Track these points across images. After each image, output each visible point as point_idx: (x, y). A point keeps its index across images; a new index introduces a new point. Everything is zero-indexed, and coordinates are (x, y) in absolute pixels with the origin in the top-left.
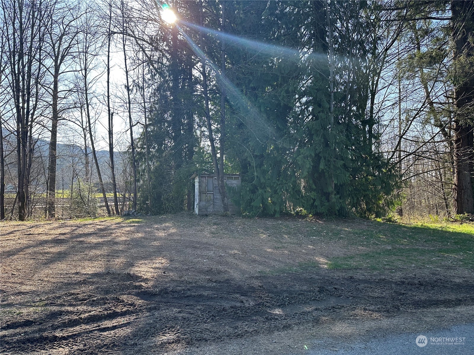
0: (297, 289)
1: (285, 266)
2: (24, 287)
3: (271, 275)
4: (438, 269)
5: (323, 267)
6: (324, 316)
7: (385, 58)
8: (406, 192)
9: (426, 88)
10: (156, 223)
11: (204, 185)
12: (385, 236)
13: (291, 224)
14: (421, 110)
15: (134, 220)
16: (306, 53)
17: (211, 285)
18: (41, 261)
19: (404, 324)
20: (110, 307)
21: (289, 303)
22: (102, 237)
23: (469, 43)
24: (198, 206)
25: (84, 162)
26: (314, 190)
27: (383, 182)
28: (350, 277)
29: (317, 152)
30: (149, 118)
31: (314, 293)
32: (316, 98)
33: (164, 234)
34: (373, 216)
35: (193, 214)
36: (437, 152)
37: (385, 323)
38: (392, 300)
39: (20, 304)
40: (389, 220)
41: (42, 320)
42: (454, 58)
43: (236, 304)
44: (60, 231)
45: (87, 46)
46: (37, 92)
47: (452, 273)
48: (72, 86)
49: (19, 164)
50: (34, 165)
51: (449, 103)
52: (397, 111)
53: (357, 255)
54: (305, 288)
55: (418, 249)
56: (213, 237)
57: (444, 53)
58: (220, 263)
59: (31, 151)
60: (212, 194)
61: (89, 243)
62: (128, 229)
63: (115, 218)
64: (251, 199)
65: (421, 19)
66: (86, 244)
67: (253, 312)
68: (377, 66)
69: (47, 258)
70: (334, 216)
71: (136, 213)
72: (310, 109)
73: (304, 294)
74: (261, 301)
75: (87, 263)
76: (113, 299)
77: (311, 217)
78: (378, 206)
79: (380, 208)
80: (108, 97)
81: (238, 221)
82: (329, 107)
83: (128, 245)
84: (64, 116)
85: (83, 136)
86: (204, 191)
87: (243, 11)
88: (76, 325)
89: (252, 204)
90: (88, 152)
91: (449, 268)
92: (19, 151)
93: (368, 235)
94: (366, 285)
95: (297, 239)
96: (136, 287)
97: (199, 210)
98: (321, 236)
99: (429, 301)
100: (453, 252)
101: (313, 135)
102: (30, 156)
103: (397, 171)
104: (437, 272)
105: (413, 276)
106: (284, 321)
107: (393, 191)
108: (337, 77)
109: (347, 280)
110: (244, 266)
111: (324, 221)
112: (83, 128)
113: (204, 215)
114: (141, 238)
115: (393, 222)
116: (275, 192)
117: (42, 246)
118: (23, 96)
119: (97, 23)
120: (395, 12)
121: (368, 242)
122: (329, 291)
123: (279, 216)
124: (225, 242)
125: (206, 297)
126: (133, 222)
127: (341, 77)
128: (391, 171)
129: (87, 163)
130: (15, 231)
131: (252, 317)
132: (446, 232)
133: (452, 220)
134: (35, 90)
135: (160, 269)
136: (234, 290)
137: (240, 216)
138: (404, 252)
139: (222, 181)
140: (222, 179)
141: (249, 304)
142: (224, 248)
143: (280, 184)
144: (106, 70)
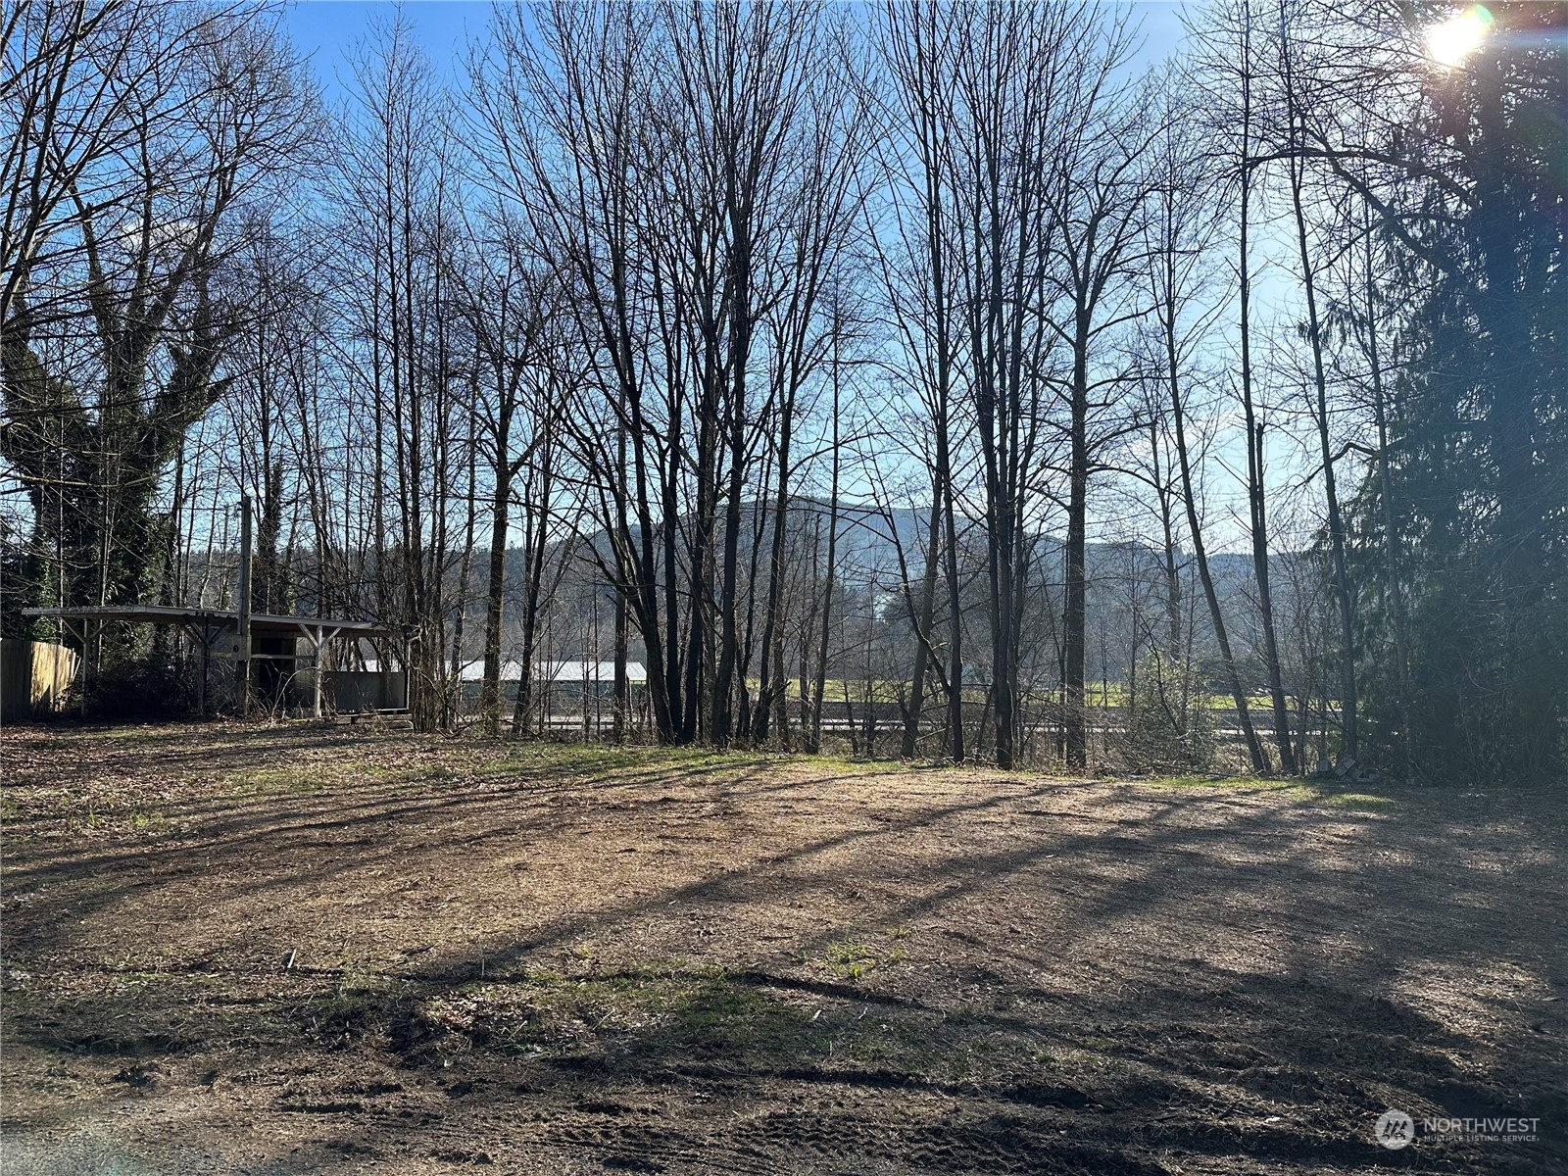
2: (1047, 976)
10: (1454, 818)
15: (1358, 797)
18: (1082, 902)
20: (1334, 1119)
22: (1257, 847)
25: (1166, 594)
30: (1393, 425)
33: (1497, 867)
39: (1044, 1029)
41: (1111, 1098)
44: (1117, 812)
45: (1173, 227)
46: (1035, 400)
48: (1126, 364)
49: (996, 609)
50: (1032, 612)
59: (1023, 568)
61: (1217, 865)
62: (1347, 829)
63: (1285, 784)
66: (1209, 865)
69: (1099, 895)
71: (1358, 773)
75: (1221, 934)
76: (1341, 1088)
80: (1246, 374)
83: (1357, 888)
84: (1103, 459)
85: (1160, 513)
88: (1223, 1151)
90: (1176, 562)
92: (993, 572)
96: (1423, 1062)
102: (1020, 583)
112: (1157, 486)
114: (1405, 868)
117: (1077, 854)
118: (1003, 415)
119: (1203, 146)
126: (1359, 805)
129: (1175, 596)
130: (1000, 799)
134: (1029, 396)
135: (1512, 1007)
144: (1236, 289)
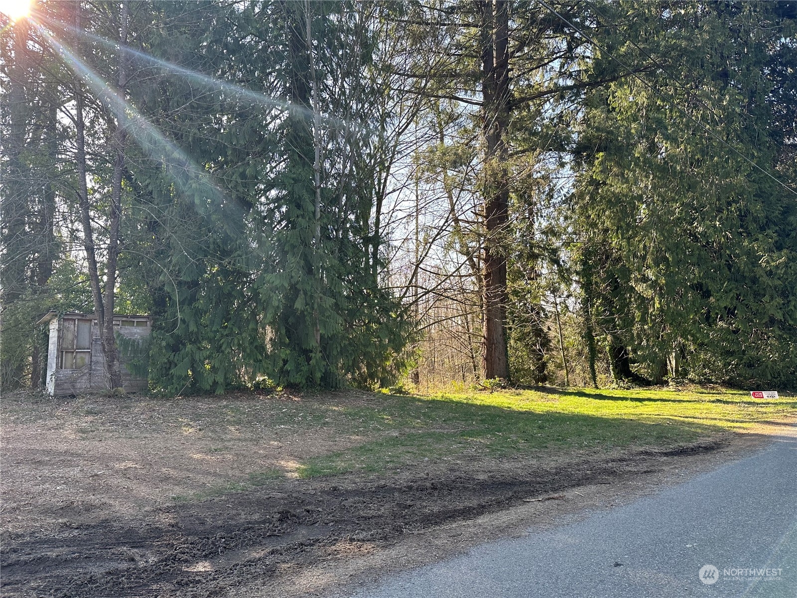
0: (242, 521)
1: (224, 481)
3: (195, 502)
4: (458, 462)
5: (292, 476)
6: (284, 562)
7: (395, 146)
8: (424, 347)
9: (450, 197)
11: (70, 336)
12: (391, 415)
13: (244, 405)
14: (444, 228)
16: (276, 117)
17: (66, 535)
19: (406, 555)
21: (225, 548)
23: (502, 142)
24: (53, 379)
26: (287, 346)
27: (391, 332)
28: (333, 487)
29: (293, 281)
31: (271, 523)
32: (293, 194)
34: (377, 386)
35: (42, 395)
36: (463, 291)
37: (380, 557)
38: (393, 518)
40: (400, 391)
42: (485, 161)
43: (120, 566)
47: (476, 465)
51: (477, 223)
52: (412, 226)
53: (348, 449)
54: (256, 517)
55: (434, 434)
56: (84, 439)
57: (473, 152)
58: (94, 490)
60: (88, 354)
64: (170, 363)
65: (445, 97)
67: (152, 575)
68: (386, 156)
70: (318, 388)
72: (284, 209)
73: (253, 528)
74: (171, 552)
77: (280, 391)
78: (384, 369)
79: (387, 372)
81: (140, 406)
82: (313, 210)
86: (70, 347)
87: (166, 24)
89: (172, 371)
91: (473, 459)
93: (366, 416)
94: (357, 498)
95: (252, 432)
97: (57, 386)
98: (294, 422)
99: (444, 513)
100: (479, 434)
101: (287, 253)
103: (411, 317)
104: (456, 467)
105: (425, 476)
106: (212, 582)
107: (405, 345)
108: (327, 165)
109: (328, 495)
110: (143, 491)
111: (302, 397)
113: (66, 395)
115: (404, 393)
116: (219, 349)
120: (410, 80)
121: (365, 427)
122: (298, 518)
123: (223, 392)
124: (107, 447)
125: (54, 560)
127: (333, 166)
128: (402, 317)
131: (149, 586)
132: (472, 405)
133: (481, 387)
136: (117, 540)
137: (146, 395)
138: (415, 440)
139: (110, 329)
140: (109, 324)
141: (147, 562)
142: (104, 459)
143: (227, 335)
